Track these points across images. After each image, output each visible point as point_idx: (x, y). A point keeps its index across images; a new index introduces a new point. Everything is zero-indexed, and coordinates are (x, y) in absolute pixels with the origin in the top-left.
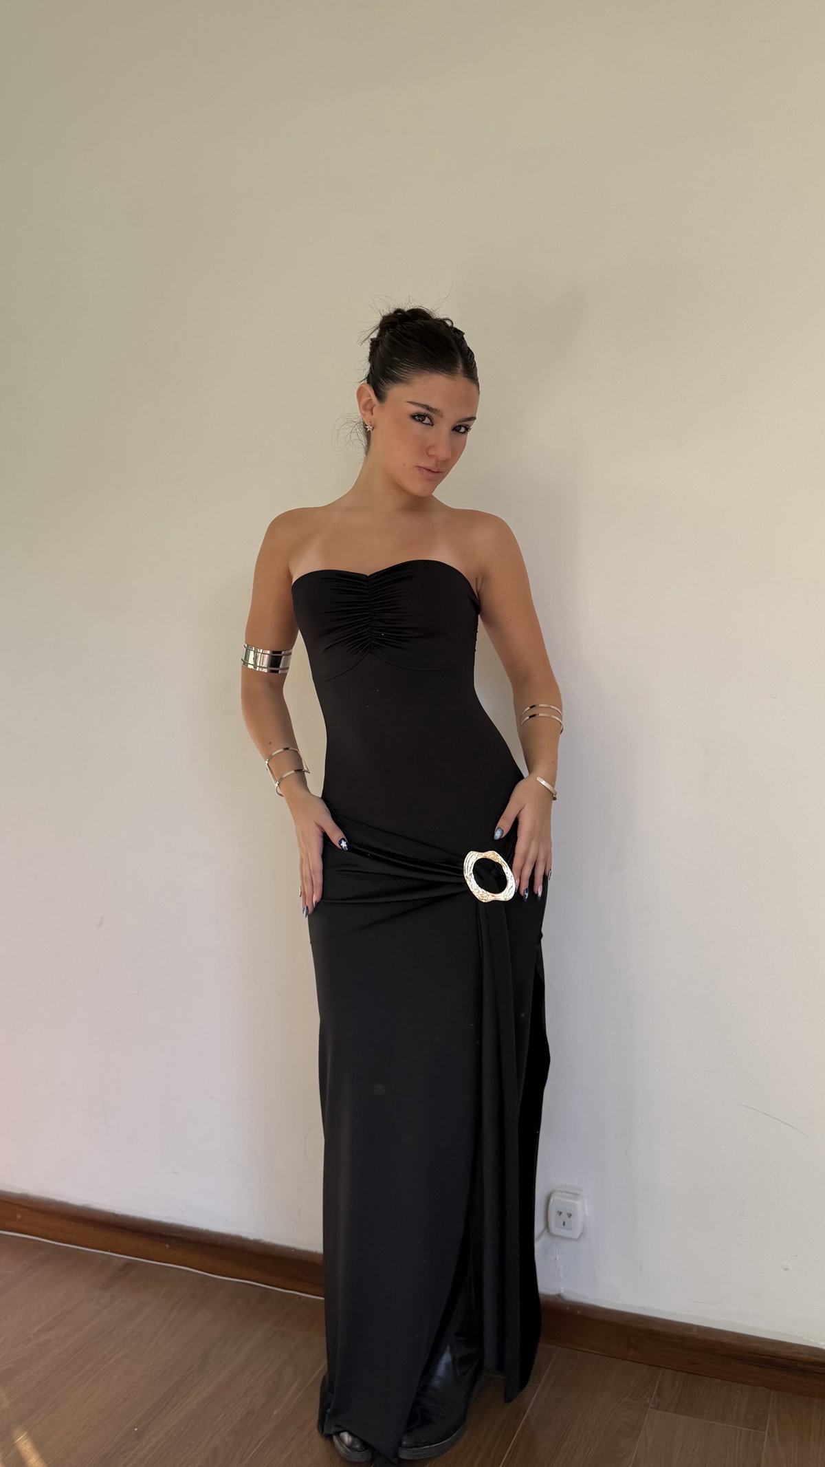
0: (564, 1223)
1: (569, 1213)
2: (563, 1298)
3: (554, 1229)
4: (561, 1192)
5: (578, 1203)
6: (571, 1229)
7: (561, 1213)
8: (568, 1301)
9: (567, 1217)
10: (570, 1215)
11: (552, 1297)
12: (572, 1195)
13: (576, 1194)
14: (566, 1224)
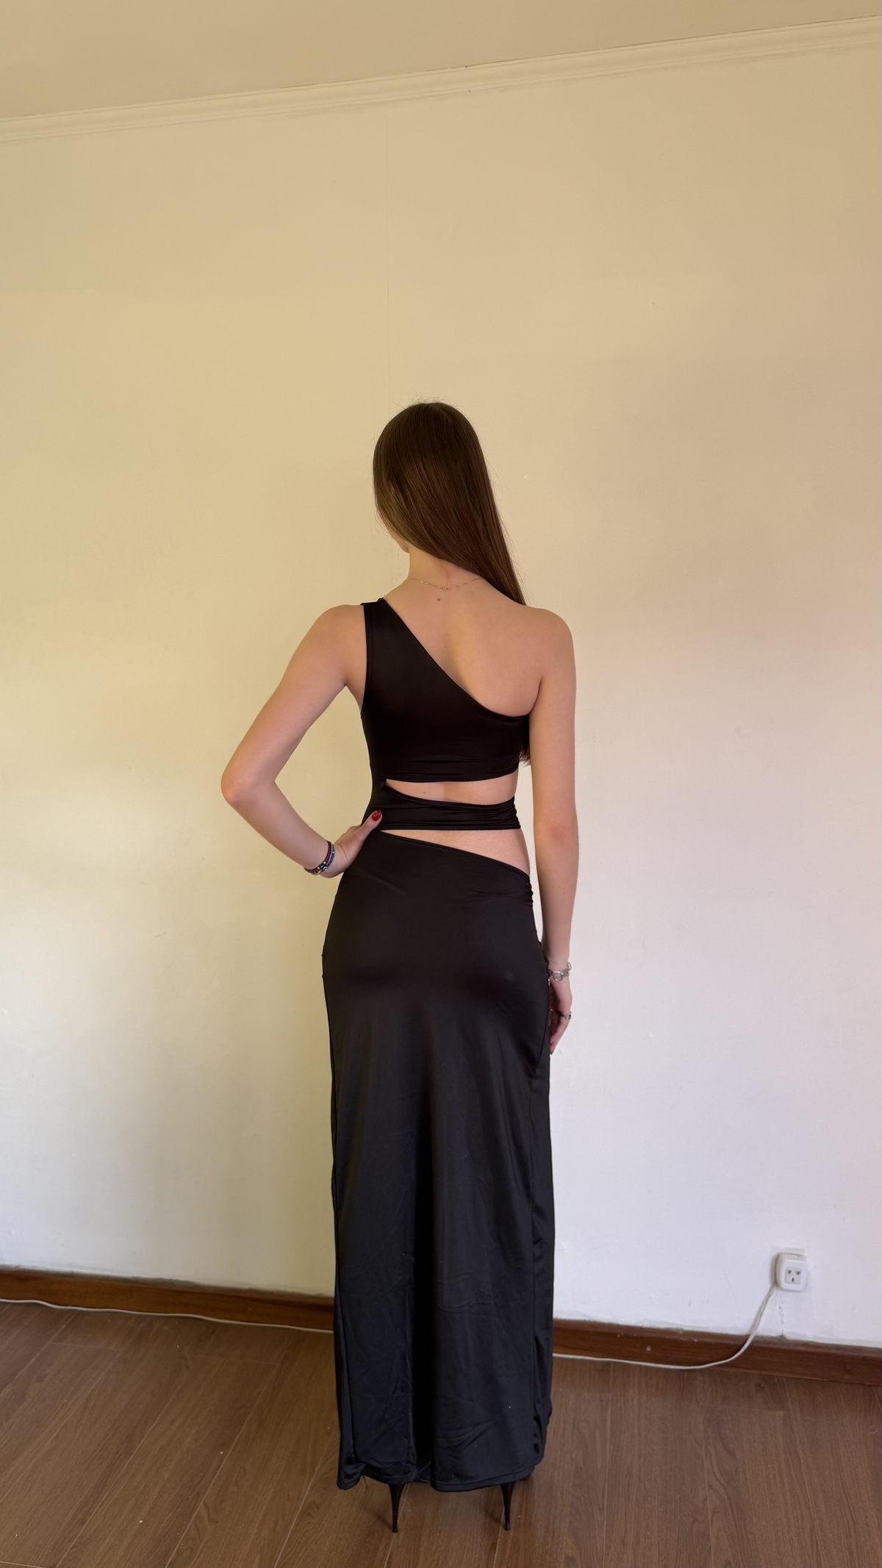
0: (793, 1280)
1: (799, 1270)
2: (785, 1338)
3: (784, 1284)
4: (787, 1254)
5: (803, 1262)
6: (799, 1284)
7: (790, 1272)
8: (788, 1340)
9: (795, 1274)
10: (798, 1273)
11: (775, 1338)
12: (796, 1256)
13: (799, 1255)
14: (795, 1280)
